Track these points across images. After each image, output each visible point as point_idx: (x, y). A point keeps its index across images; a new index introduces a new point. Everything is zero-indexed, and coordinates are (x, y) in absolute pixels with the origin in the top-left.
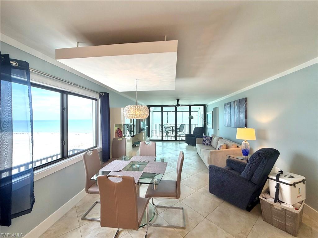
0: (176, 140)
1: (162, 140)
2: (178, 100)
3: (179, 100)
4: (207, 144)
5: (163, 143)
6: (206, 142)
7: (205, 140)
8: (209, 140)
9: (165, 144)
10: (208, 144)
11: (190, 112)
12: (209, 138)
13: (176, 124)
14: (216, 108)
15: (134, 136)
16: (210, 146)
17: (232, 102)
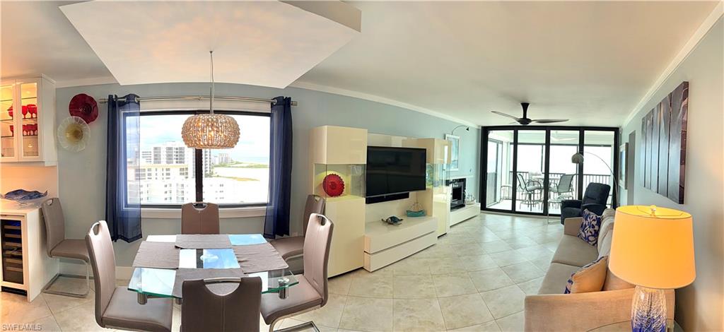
0: (545, 213)
1: (513, 211)
2: (525, 106)
3: (528, 104)
4: (587, 239)
6: (586, 232)
7: (586, 226)
8: (593, 227)
9: (519, 221)
11: (581, 145)
12: (594, 220)
13: (547, 173)
14: (632, 136)
15: (408, 197)
16: (594, 245)
17: (656, 109)
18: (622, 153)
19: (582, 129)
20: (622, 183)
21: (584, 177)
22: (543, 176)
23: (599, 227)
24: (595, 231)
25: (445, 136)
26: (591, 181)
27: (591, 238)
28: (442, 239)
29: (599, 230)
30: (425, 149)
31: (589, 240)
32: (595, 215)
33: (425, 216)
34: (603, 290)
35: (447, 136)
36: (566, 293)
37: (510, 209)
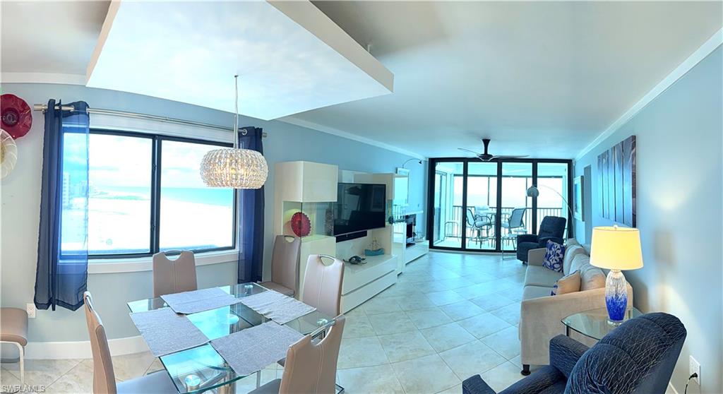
0: (498, 250)
1: (463, 249)
2: (486, 142)
3: (489, 141)
4: (552, 267)
5: (463, 258)
6: (551, 260)
7: (550, 255)
8: (558, 255)
9: (470, 258)
10: (555, 266)
11: (535, 176)
12: (559, 249)
13: (499, 207)
14: (588, 169)
15: (366, 235)
16: (559, 271)
17: (610, 151)
18: (576, 185)
19: (535, 162)
20: (578, 215)
21: (538, 210)
22: (495, 211)
23: (564, 255)
24: (560, 258)
25: (397, 170)
26: (545, 215)
27: (557, 266)
28: (401, 278)
29: (563, 258)
30: (385, 185)
31: (554, 268)
32: (558, 245)
33: (383, 254)
34: (580, 291)
35: (399, 169)
36: (552, 295)
37: (460, 246)
